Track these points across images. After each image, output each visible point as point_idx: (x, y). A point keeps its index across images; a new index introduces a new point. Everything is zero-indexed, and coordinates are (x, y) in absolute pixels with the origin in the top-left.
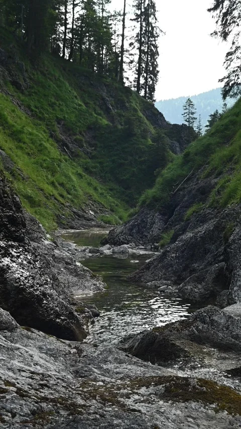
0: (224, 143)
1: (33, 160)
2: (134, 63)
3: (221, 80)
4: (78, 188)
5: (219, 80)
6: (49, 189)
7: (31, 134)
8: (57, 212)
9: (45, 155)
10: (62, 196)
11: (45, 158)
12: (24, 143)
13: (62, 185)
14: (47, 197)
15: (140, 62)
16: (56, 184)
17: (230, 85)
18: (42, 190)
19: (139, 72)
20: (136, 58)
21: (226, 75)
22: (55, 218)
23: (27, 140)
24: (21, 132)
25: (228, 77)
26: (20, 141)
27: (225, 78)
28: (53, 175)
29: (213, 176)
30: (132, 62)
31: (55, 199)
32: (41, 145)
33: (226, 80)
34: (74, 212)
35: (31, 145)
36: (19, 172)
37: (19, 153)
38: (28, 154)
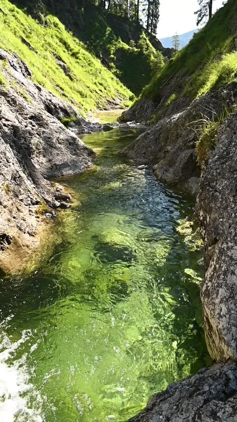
0: (196, 52)
1: (84, 70)
2: (145, 11)
3: (196, 13)
4: (111, 86)
5: (195, 13)
6: (93, 87)
7: (84, 54)
8: (97, 101)
9: (92, 67)
10: (101, 91)
11: (92, 68)
12: (80, 59)
13: (101, 84)
14: (91, 92)
15: (148, 10)
16: (97, 84)
17: (202, 16)
18: (88, 87)
19: (148, 16)
20: (147, 7)
21: (199, 9)
22: (96, 104)
23: (81, 58)
24: (78, 53)
25: (201, 11)
26: (77, 58)
27: (198, 11)
28: (96, 79)
29: (188, 75)
30: (144, 10)
31: (96, 92)
32: (89, 61)
33: (199, 13)
34: (108, 100)
35: (84, 61)
36: (75, 77)
37: (77, 65)
38: (82, 66)
